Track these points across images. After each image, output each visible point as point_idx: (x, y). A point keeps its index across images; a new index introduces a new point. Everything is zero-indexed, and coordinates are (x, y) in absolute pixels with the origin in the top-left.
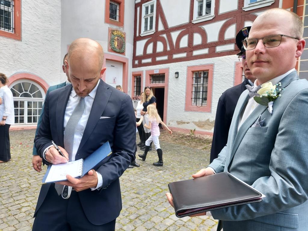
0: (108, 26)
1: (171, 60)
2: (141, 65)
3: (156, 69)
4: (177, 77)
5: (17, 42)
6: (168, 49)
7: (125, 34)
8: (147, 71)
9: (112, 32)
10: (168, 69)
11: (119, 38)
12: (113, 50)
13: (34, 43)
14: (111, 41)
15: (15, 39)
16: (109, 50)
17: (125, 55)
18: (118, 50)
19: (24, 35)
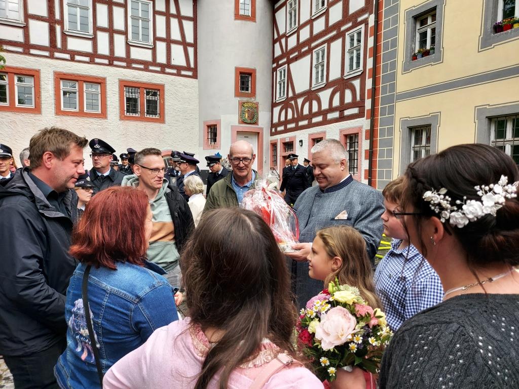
0: (238, 99)
1: (298, 128)
2: (277, 133)
3: (287, 136)
4: (301, 146)
5: (162, 125)
6: (296, 116)
7: (257, 104)
8: (280, 139)
9: (242, 104)
10: (295, 137)
11: (249, 109)
12: (244, 122)
13: (175, 123)
14: (242, 114)
15: (160, 122)
16: (239, 123)
17: (258, 125)
18: (249, 121)
19: (167, 118)
